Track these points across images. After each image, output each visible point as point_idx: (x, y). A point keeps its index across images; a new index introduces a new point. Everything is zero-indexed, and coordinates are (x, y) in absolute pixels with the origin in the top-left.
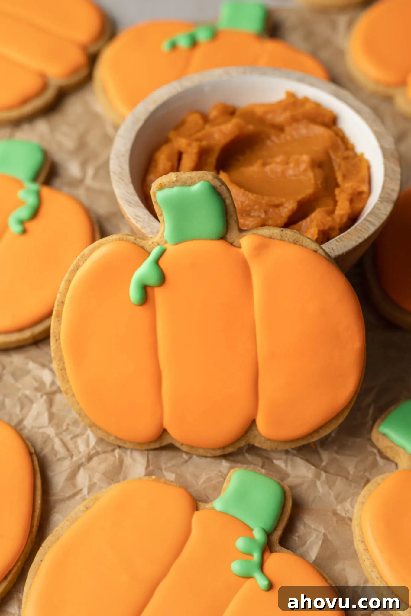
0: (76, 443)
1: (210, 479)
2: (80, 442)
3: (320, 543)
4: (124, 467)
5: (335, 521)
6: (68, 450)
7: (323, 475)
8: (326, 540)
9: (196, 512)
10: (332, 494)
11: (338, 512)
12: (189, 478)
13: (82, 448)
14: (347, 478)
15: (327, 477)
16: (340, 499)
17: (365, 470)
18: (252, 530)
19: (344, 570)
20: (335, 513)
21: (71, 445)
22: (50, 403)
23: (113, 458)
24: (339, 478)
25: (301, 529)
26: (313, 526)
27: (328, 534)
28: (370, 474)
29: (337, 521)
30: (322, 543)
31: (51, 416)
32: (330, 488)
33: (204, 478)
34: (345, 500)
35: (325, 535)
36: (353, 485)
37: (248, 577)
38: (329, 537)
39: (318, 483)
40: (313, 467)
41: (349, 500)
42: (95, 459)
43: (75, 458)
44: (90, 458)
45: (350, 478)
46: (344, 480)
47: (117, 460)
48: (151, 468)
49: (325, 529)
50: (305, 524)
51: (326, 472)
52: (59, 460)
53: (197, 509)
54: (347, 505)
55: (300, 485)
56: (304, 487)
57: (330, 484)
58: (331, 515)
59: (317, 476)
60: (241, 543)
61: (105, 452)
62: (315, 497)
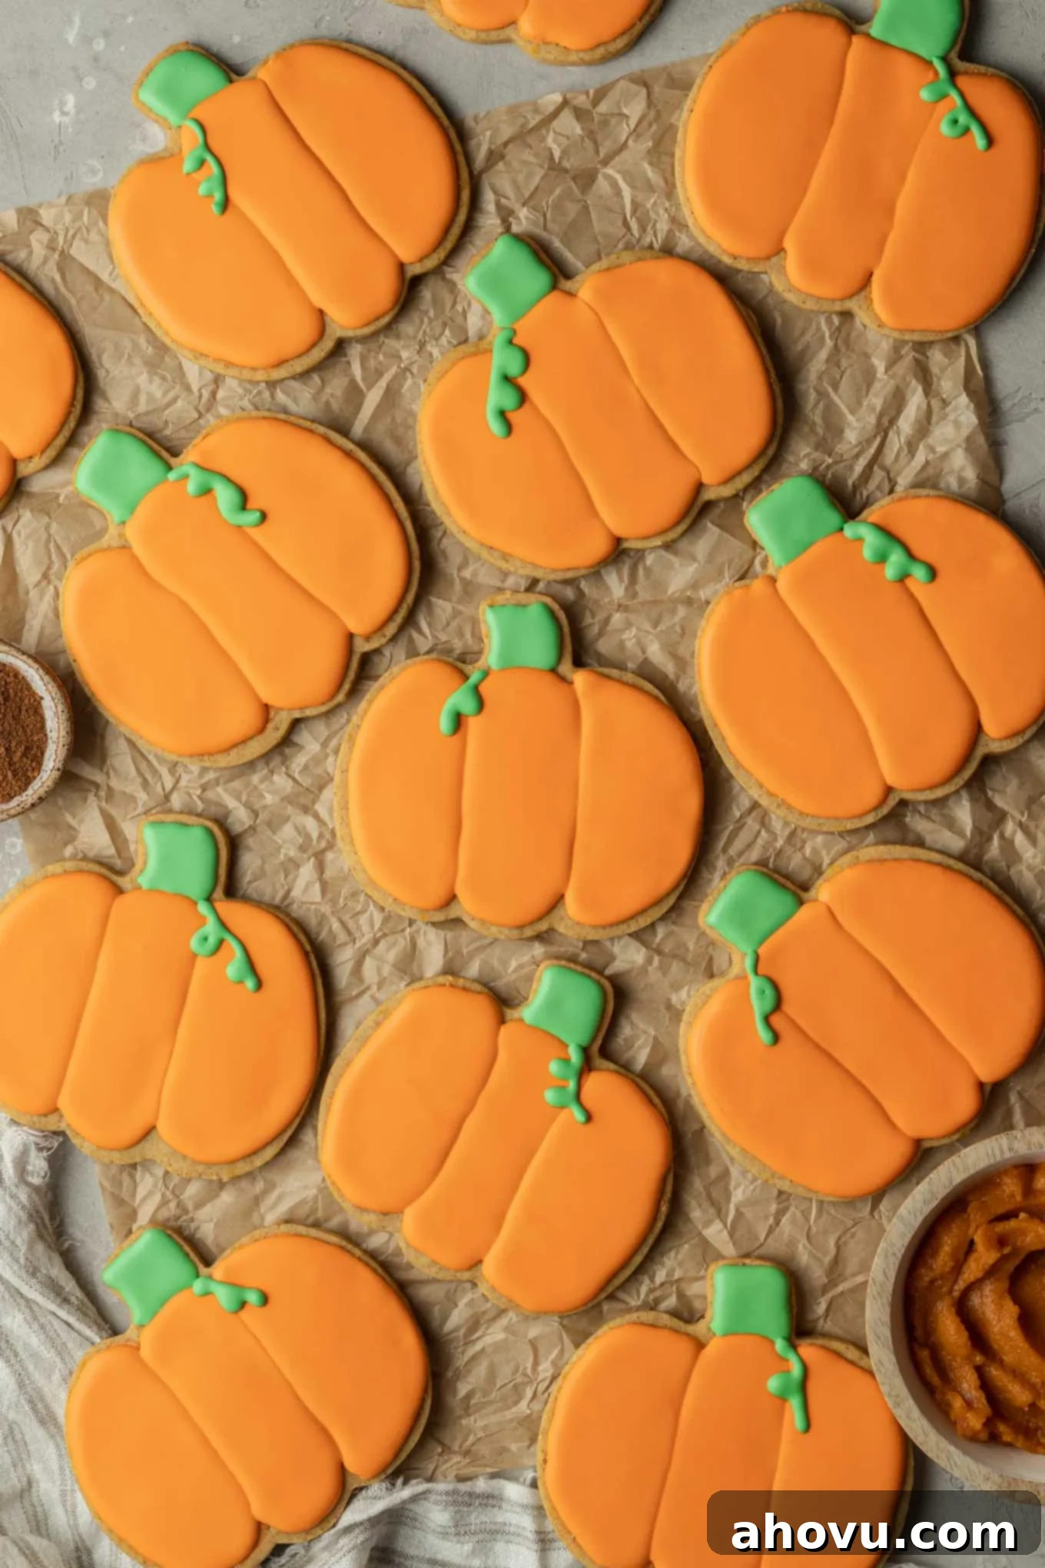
0: (357, 922)
1: (521, 966)
2: (363, 920)
3: (650, 1046)
4: (417, 952)
5: (666, 1018)
6: (349, 932)
7: (656, 959)
8: (656, 1044)
9: (503, 1029)
10: (666, 982)
11: (673, 1003)
12: (496, 963)
13: (365, 928)
14: (684, 960)
15: (660, 961)
16: (676, 987)
18: (567, 1046)
20: (669, 1006)
21: (351, 924)
22: (321, 867)
24: (675, 961)
26: (642, 1026)
29: (670, 1019)
30: (651, 1048)
31: (324, 887)
32: (664, 975)
33: (514, 964)
34: (681, 988)
35: (655, 1038)
36: (692, 970)
37: (562, 1107)
38: (661, 1039)
39: (650, 969)
40: (644, 950)
41: (686, 988)
42: (382, 945)
43: (358, 945)
44: (376, 942)
45: (690, 957)
46: (682, 964)
48: (450, 954)
49: (656, 1031)
50: (632, 1023)
51: (659, 952)
52: (340, 946)
53: (504, 1022)
54: (684, 994)
55: (628, 972)
57: (664, 969)
58: (663, 1010)
59: (649, 961)
60: (554, 1067)
61: (394, 933)
62: (646, 985)
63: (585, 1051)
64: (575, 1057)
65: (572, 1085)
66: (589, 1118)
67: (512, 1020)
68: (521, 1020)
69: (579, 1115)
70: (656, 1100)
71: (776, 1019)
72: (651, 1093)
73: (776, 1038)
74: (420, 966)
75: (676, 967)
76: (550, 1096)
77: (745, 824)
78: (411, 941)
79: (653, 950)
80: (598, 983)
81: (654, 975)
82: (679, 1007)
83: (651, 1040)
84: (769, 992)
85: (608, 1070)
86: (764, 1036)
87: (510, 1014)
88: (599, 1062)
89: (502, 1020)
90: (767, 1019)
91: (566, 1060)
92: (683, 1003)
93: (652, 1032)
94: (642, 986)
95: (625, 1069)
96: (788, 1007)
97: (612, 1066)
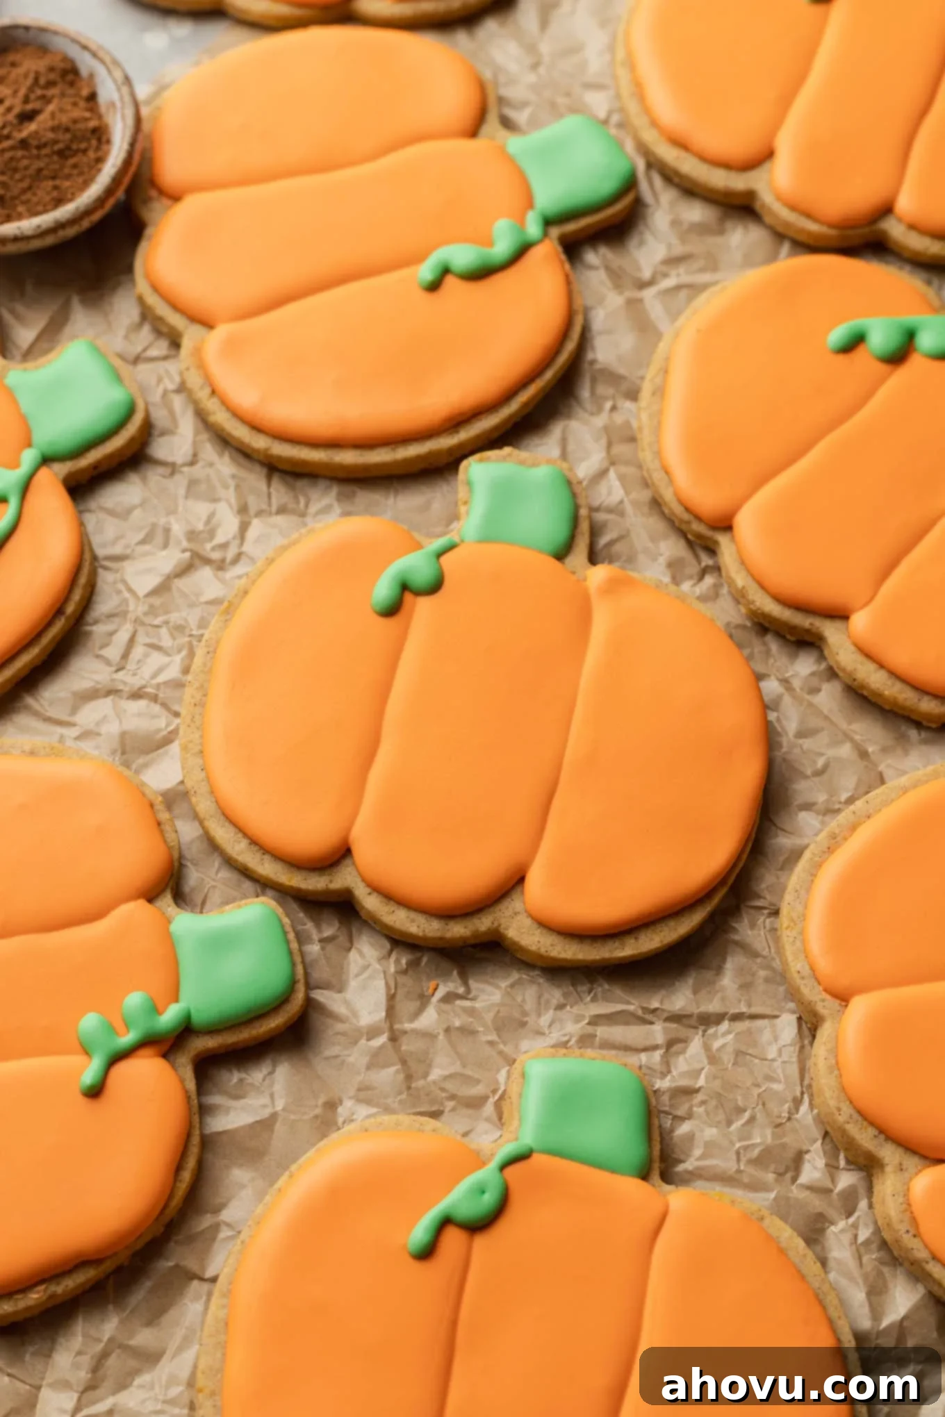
0: (146, 656)
2: (156, 659)
3: (258, 1118)
4: (161, 751)
5: (312, 1114)
6: (125, 656)
7: (382, 1039)
8: (267, 1124)
9: (141, 903)
10: (360, 1078)
11: (340, 1110)
13: (147, 671)
14: (409, 1078)
15: (382, 1047)
16: (365, 1094)
17: (453, 1097)
18: (176, 999)
19: (243, 1186)
20: (332, 1105)
21: (138, 651)
22: (185, 570)
23: (163, 725)
24: (398, 1067)
25: (257, 1075)
26: (278, 1087)
27: (280, 1119)
28: (453, 1109)
29: (316, 1117)
30: (257, 1122)
31: (162, 589)
32: (368, 1068)
34: (368, 1102)
35: (274, 1116)
36: (404, 1096)
37: (87, 1052)
38: (279, 1127)
39: (363, 1041)
40: (383, 1014)
41: (374, 1110)
42: (142, 704)
43: (120, 675)
44: (137, 695)
45: (419, 1083)
46: (401, 1076)
47: (165, 733)
49: (284, 1109)
51: (394, 1039)
52: (98, 656)
53: (150, 900)
54: (363, 1111)
56: (340, 1027)
57: (376, 1061)
58: (321, 1101)
59: (372, 1033)
60: (134, 1000)
61: (164, 705)
62: (336, 1057)
63: (186, 1031)
64: (170, 1017)
65: (128, 1039)
66: (95, 1092)
67: (159, 909)
68: (169, 921)
69: (90, 1075)
70: (187, 1176)
71: (453, 1237)
72: (191, 1163)
73: (427, 1253)
74: (146, 766)
75: (388, 1076)
76: (90, 1022)
77: (652, 1023)
78: (171, 732)
79: (391, 1029)
80: (293, 983)
81: (357, 1056)
82: (340, 1120)
83: (266, 1113)
84: (489, 1200)
85: (182, 1081)
86: (419, 1233)
87: (167, 901)
88: (185, 1063)
89: (151, 896)
90: (446, 1222)
91: (157, 1010)
92: (350, 1120)
93: (280, 1105)
94: (328, 1053)
95: (200, 1110)
96: (481, 1242)
97: (191, 1085)
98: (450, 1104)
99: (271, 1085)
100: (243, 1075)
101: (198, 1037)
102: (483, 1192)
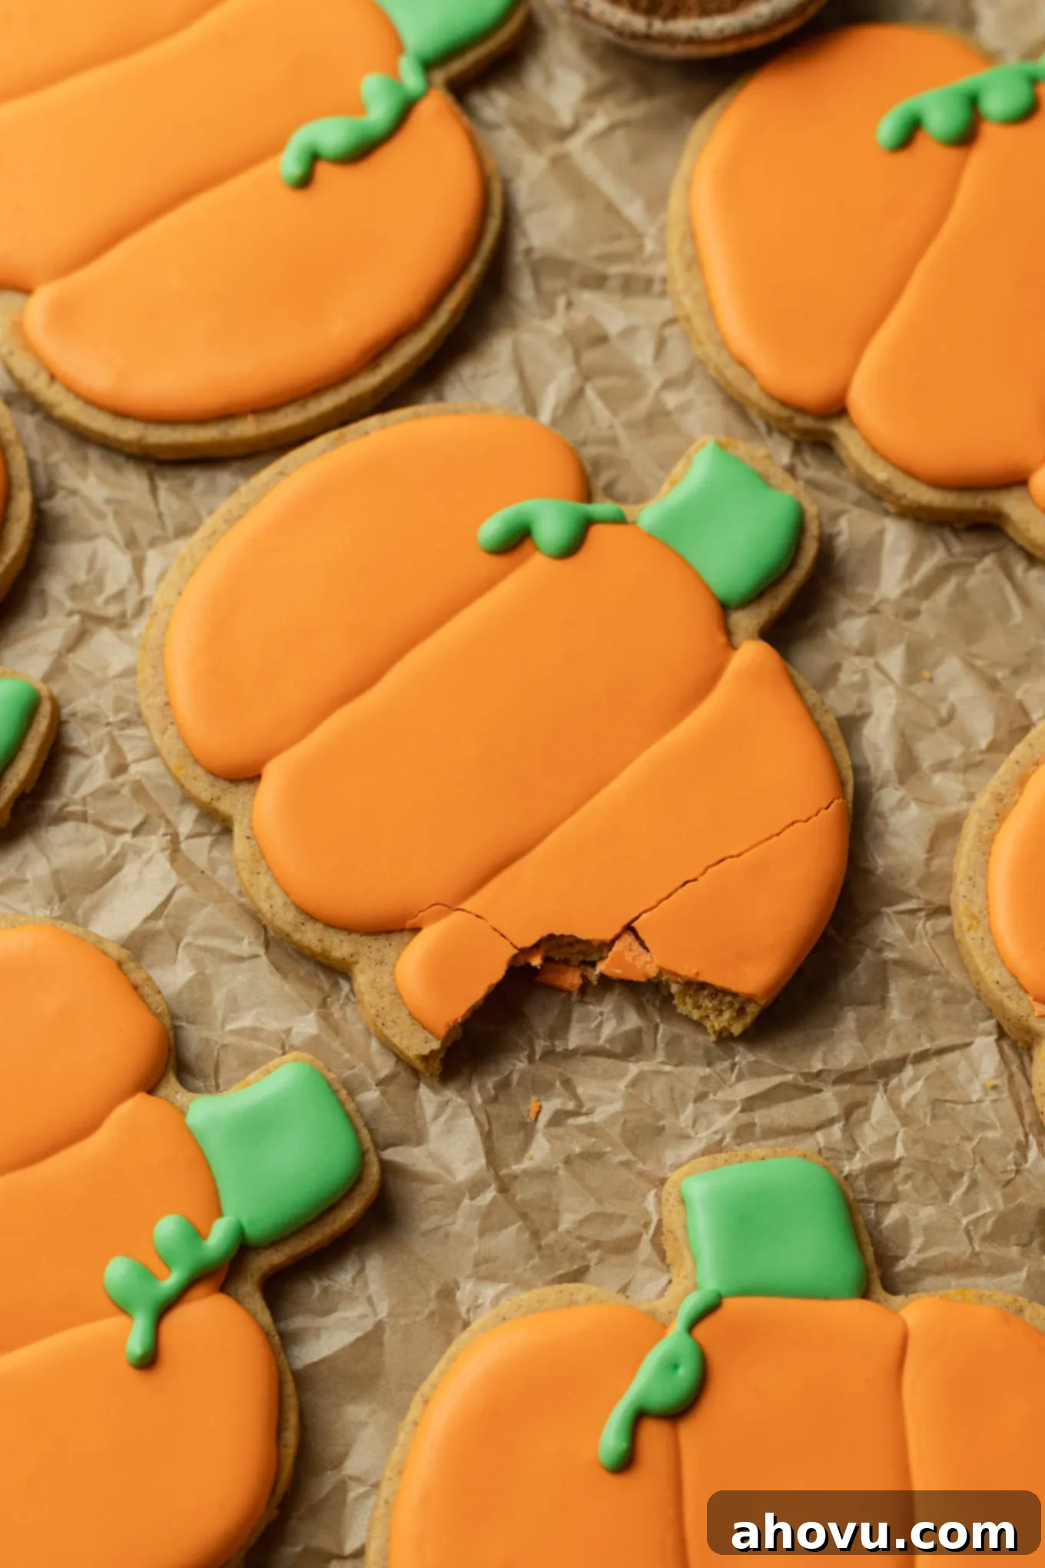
1: (254, 1033)
3: (359, 1334)
4: (110, 884)
5: (427, 1311)
7: (491, 1194)
8: (373, 1339)
9: (141, 1098)
10: (475, 1249)
11: (459, 1295)
12: (219, 997)
14: (536, 1235)
15: (493, 1204)
16: (486, 1269)
17: (596, 1245)
18: (219, 1213)
19: (361, 1425)
20: (447, 1293)
23: (103, 850)
24: (520, 1223)
25: (343, 1278)
26: (374, 1287)
27: (387, 1328)
28: (601, 1260)
29: (432, 1314)
30: (358, 1340)
32: (482, 1233)
33: (246, 1021)
34: (492, 1278)
35: (379, 1326)
36: (536, 1260)
37: (123, 1310)
38: (388, 1337)
39: (466, 1201)
40: (483, 1161)
41: (502, 1286)
45: (550, 1238)
46: (527, 1235)
47: (108, 860)
48: (160, 924)
49: (389, 1315)
50: (362, 1270)
51: (503, 1190)
53: (151, 1091)
54: (489, 1291)
55: (427, 1180)
56: (431, 1190)
57: (489, 1223)
58: (433, 1292)
59: (476, 1187)
60: (167, 1228)
61: (99, 824)
62: (438, 1228)
63: (243, 1249)
64: (218, 1238)
65: (172, 1280)
66: (149, 1361)
67: (166, 1099)
68: (182, 1112)
69: (136, 1343)
70: (291, 1437)
71: (653, 1434)
72: (292, 1418)
73: (626, 1463)
74: (95, 908)
75: (509, 1238)
76: (117, 1270)
77: (819, 1091)
78: (115, 858)
79: (498, 1178)
80: (362, 1154)
81: (463, 1222)
82: (463, 1310)
83: (369, 1325)
84: (685, 1374)
85: (253, 1316)
86: (610, 1440)
87: (171, 1086)
88: (249, 1288)
89: (150, 1086)
90: (640, 1417)
91: (200, 1234)
92: (475, 1307)
93: (383, 1310)
94: (427, 1225)
95: (282, 1341)
96: (689, 1433)
97: (266, 1317)
98: (594, 1256)
99: (366, 1286)
100: (326, 1283)
101: (258, 1254)
102: (676, 1366)
